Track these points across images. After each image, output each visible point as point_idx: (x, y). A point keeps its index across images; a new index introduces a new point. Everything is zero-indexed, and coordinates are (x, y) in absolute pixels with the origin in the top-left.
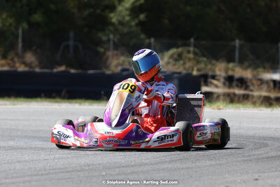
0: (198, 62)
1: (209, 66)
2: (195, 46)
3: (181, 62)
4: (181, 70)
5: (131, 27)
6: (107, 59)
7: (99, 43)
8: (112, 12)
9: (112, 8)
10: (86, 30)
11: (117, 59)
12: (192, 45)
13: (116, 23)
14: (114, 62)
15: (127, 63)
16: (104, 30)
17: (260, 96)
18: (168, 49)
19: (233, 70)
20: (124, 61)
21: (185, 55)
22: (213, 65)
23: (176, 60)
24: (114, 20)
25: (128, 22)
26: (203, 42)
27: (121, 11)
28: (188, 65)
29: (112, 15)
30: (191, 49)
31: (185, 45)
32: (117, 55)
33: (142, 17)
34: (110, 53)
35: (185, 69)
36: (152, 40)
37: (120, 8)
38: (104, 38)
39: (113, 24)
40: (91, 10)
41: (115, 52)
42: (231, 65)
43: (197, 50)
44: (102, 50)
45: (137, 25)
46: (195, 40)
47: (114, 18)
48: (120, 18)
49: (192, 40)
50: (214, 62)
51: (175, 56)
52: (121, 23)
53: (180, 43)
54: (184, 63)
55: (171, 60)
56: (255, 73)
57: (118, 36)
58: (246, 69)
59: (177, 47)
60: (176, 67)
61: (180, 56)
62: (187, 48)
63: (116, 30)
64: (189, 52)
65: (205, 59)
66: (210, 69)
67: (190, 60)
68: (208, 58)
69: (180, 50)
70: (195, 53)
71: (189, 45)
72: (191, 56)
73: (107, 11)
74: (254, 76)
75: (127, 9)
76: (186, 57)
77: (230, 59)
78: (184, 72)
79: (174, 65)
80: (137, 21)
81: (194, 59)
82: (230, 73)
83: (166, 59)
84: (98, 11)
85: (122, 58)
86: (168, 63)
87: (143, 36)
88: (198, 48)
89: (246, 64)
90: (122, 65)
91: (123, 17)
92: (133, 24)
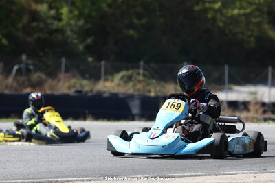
0: (148, 84)
1: (158, 88)
2: (144, 69)
3: (131, 84)
4: (131, 91)
11: (69, 81)
12: (142, 67)
14: (67, 84)
15: (78, 85)
18: (118, 70)
20: (75, 83)
21: (135, 75)
22: (162, 86)
23: (126, 82)
26: (152, 65)
28: (139, 86)
30: (141, 71)
31: (133, 68)
32: (68, 77)
33: (89, 41)
34: (61, 76)
35: (135, 90)
41: (67, 75)
43: (146, 73)
46: (145, 63)
49: (142, 63)
50: (163, 83)
51: (125, 79)
53: (130, 65)
54: (135, 85)
55: (121, 82)
59: (128, 69)
60: (126, 88)
64: (138, 74)
65: (154, 81)
66: (160, 91)
67: (140, 81)
68: (157, 80)
69: (130, 72)
70: (144, 75)
71: (138, 68)
72: (141, 78)
76: (136, 79)
79: (125, 86)
81: (144, 81)
83: (117, 81)
85: (73, 81)
86: (119, 85)
87: (90, 59)
88: (147, 70)
90: (74, 87)
92: (81, 47)
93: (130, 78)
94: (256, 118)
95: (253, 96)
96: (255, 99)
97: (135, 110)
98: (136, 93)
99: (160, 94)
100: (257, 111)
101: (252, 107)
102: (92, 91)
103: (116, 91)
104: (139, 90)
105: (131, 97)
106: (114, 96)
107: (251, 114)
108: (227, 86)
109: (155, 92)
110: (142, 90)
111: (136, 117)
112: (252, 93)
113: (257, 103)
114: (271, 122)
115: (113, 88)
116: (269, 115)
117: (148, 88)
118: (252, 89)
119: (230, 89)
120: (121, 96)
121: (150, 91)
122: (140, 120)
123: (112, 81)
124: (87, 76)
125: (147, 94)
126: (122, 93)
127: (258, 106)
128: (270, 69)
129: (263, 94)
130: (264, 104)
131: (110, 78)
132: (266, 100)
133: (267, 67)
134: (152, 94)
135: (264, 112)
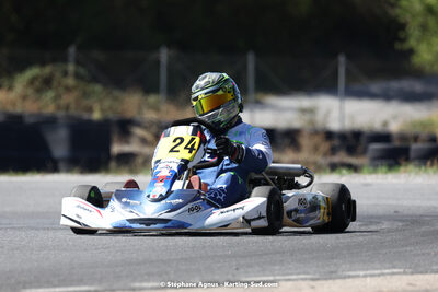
0: (86, 95)
1: (107, 103)
2: (78, 63)
3: (50, 94)
4: (50, 109)
12: (71, 59)
18: (21, 66)
21: (58, 75)
22: (116, 99)
23: (39, 91)
28: (68, 99)
30: (71, 68)
31: (54, 61)
35: (58, 107)
42: (152, 99)
43: (82, 71)
46: (79, 48)
49: (72, 50)
50: (116, 93)
51: (37, 84)
54: (58, 97)
55: (30, 91)
59: (43, 64)
62: (62, 66)
64: (65, 74)
65: (98, 88)
66: (111, 108)
67: (68, 89)
68: (105, 85)
69: (47, 70)
71: (65, 60)
72: (70, 81)
76: (60, 84)
77: (149, 88)
79: (36, 100)
81: (75, 88)
82: (150, 115)
83: (19, 89)
86: (24, 98)
88: (84, 66)
93: (47, 82)
94: (315, 163)
95: (307, 117)
96: (312, 122)
97: (60, 149)
98: (61, 114)
99: (111, 115)
100: (316, 149)
101: (305, 141)
103: (18, 109)
104: (67, 108)
105: (51, 121)
106: (15, 121)
107: (304, 155)
108: (252, 96)
109: (102, 110)
110: (73, 106)
111: (61, 165)
112: (303, 111)
113: (315, 132)
114: (344, 171)
115: (14, 104)
116: (342, 157)
117: (86, 102)
118: (304, 102)
119: (258, 103)
120: (29, 120)
121: (90, 110)
122: (69, 170)
123: (10, 88)
125: (86, 116)
126: (32, 115)
127: (317, 139)
128: (342, 59)
129: (328, 114)
130: (329, 135)
131: (6, 83)
132: (335, 125)
133: (335, 55)
134: (96, 116)
135: (333, 151)
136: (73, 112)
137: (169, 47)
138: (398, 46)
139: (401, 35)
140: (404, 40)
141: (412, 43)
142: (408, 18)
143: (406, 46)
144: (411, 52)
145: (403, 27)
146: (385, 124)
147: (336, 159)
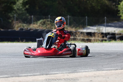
0: (52, 25)
2: (50, 19)
4: (45, 28)
5: (23, 11)
6: (13, 25)
7: (10, 18)
8: (14, 5)
9: (14, 3)
10: (3, 12)
11: (18, 24)
12: (49, 18)
13: (16, 9)
14: (17, 26)
15: (22, 26)
16: (11, 13)
17: (80, 39)
18: (39, 20)
19: (67, 28)
23: (43, 25)
24: (15, 8)
25: (21, 9)
27: (18, 4)
28: (48, 26)
29: (14, 6)
30: (49, 20)
32: (17, 23)
33: (27, 6)
34: (14, 22)
35: (47, 28)
36: (32, 16)
37: (18, 3)
38: (11, 16)
39: (15, 10)
40: (6, 4)
41: (17, 22)
44: (11, 21)
45: (25, 10)
46: (51, 16)
47: (15, 7)
48: (18, 7)
49: (49, 16)
51: (42, 23)
52: (18, 9)
53: (44, 17)
54: (46, 26)
55: (41, 25)
56: (76, 29)
57: (17, 15)
58: (72, 28)
60: (43, 27)
61: (44, 23)
62: (47, 19)
63: (16, 12)
64: (48, 21)
69: (44, 20)
70: (51, 21)
72: (49, 23)
73: (12, 4)
74: (76, 31)
75: (21, 4)
76: (47, 23)
78: (47, 29)
79: (42, 27)
80: (25, 8)
81: (50, 24)
83: (38, 24)
84: (9, 4)
85: (20, 24)
87: (27, 15)
88: (52, 19)
89: (72, 25)
90: (20, 27)
91: (19, 7)
92: (23, 9)
94: (99, 40)
101: (96, 35)
102: (27, 29)
103: (38, 29)
113: (99, 33)
115: (37, 27)
121: (52, 28)
123: (37, 24)
124: (26, 22)
127: (99, 35)
129: (102, 30)
130: (102, 33)
131: (35, 23)
132: (104, 31)
133: (104, 17)
135: (103, 37)
136: (49, 29)
137: (70, 15)
138: (118, 15)
139: (119, 13)
140: (119, 14)
141: (121, 14)
142: (120, 9)
143: (119, 15)
144: (121, 16)
145: (119, 11)
146: (115, 31)
147: (103, 39)
